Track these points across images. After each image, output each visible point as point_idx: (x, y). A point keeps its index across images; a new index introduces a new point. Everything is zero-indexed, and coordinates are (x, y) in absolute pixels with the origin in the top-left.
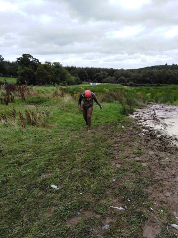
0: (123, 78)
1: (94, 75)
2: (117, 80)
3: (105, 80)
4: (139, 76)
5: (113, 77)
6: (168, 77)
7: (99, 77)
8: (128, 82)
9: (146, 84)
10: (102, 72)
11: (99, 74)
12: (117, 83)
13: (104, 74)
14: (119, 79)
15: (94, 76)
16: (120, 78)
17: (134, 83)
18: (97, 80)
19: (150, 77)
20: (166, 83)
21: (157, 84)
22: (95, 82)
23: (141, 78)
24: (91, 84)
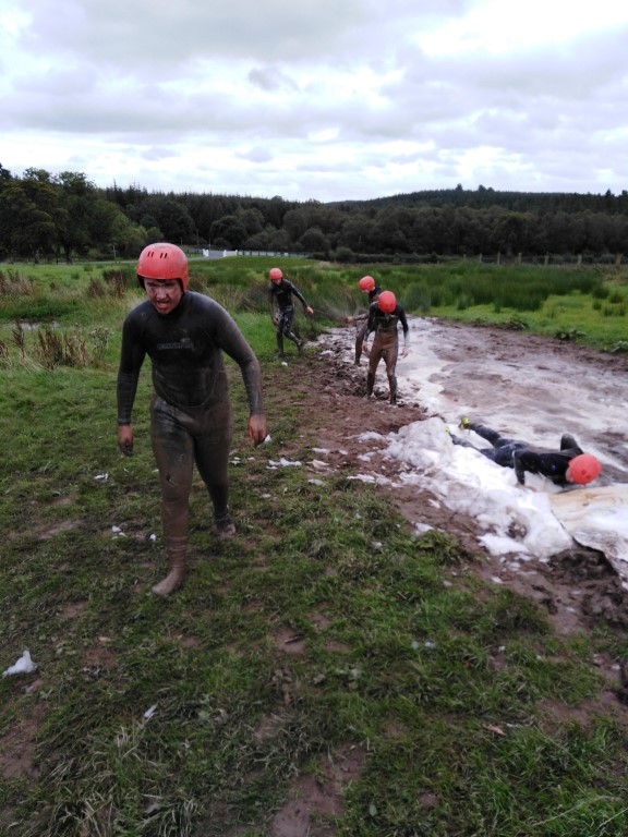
0: (317, 232)
1: (216, 222)
2: (295, 239)
3: (253, 239)
4: (369, 226)
5: (283, 231)
6: (462, 232)
7: (234, 227)
8: (334, 246)
9: (393, 253)
10: (242, 212)
11: (232, 217)
12: (298, 251)
13: (250, 219)
14: (302, 238)
15: (217, 226)
16: (306, 234)
17: (355, 250)
18: (227, 238)
19: (404, 232)
20: (456, 252)
21: (428, 256)
22: (220, 246)
23: (377, 234)
24: (206, 253)
